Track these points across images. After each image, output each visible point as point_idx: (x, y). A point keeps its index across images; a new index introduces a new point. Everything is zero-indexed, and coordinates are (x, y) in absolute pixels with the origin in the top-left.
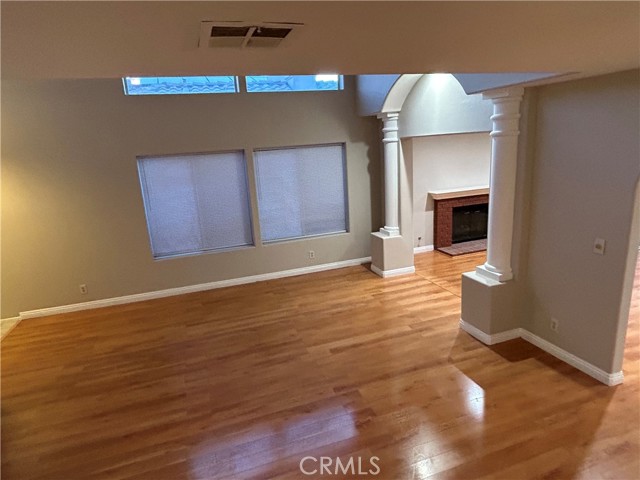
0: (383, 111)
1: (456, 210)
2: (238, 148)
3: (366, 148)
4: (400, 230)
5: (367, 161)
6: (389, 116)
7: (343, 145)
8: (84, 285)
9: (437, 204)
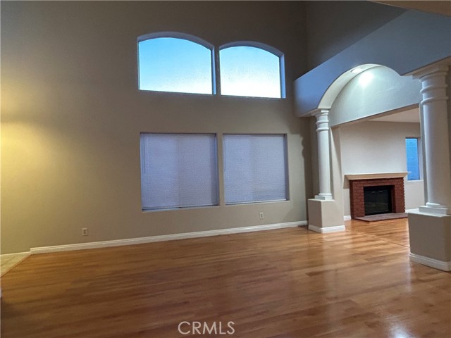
0: (319, 107)
1: (366, 189)
2: (212, 132)
3: (302, 139)
4: (333, 196)
5: (301, 148)
6: (322, 111)
7: (285, 135)
8: (86, 229)
9: (352, 183)
